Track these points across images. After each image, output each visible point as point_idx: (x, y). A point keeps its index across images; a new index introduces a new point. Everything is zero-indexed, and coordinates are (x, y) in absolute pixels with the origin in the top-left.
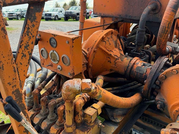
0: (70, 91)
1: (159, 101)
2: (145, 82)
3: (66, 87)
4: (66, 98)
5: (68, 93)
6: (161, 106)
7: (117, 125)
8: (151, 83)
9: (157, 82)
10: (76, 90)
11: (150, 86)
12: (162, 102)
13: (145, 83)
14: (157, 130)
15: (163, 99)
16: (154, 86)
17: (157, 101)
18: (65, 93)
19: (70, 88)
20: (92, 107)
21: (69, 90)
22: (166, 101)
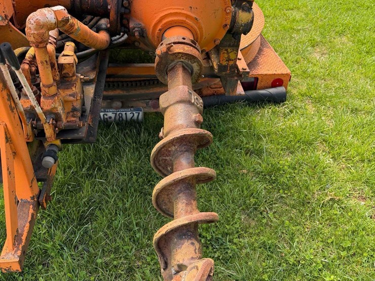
0: (43, 27)
1: (135, 28)
2: (109, 7)
3: (35, 22)
4: (40, 40)
5: (41, 31)
6: (139, 33)
7: (93, 84)
8: (118, 6)
9: (124, 2)
10: (52, 23)
11: (117, 12)
12: (139, 27)
13: (109, 9)
14: (127, 94)
15: (140, 24)
16: (123, 10)
17: (133, 29)
18: (35, 32)
19: (41, 23)
20: (64, 55)
21: (41, 27)
22: (143, 25)
